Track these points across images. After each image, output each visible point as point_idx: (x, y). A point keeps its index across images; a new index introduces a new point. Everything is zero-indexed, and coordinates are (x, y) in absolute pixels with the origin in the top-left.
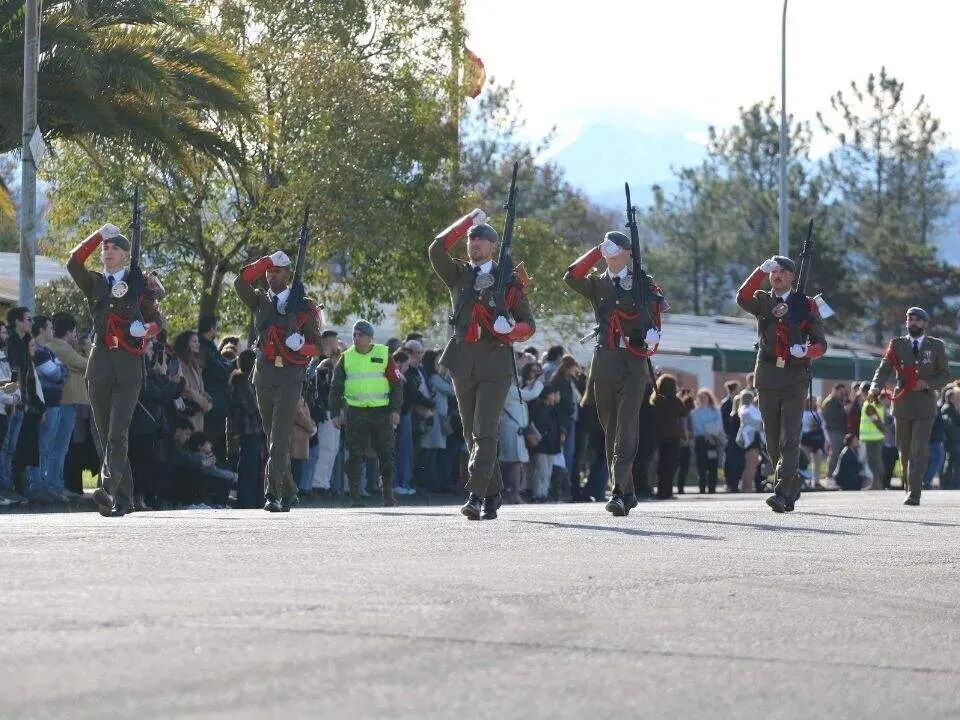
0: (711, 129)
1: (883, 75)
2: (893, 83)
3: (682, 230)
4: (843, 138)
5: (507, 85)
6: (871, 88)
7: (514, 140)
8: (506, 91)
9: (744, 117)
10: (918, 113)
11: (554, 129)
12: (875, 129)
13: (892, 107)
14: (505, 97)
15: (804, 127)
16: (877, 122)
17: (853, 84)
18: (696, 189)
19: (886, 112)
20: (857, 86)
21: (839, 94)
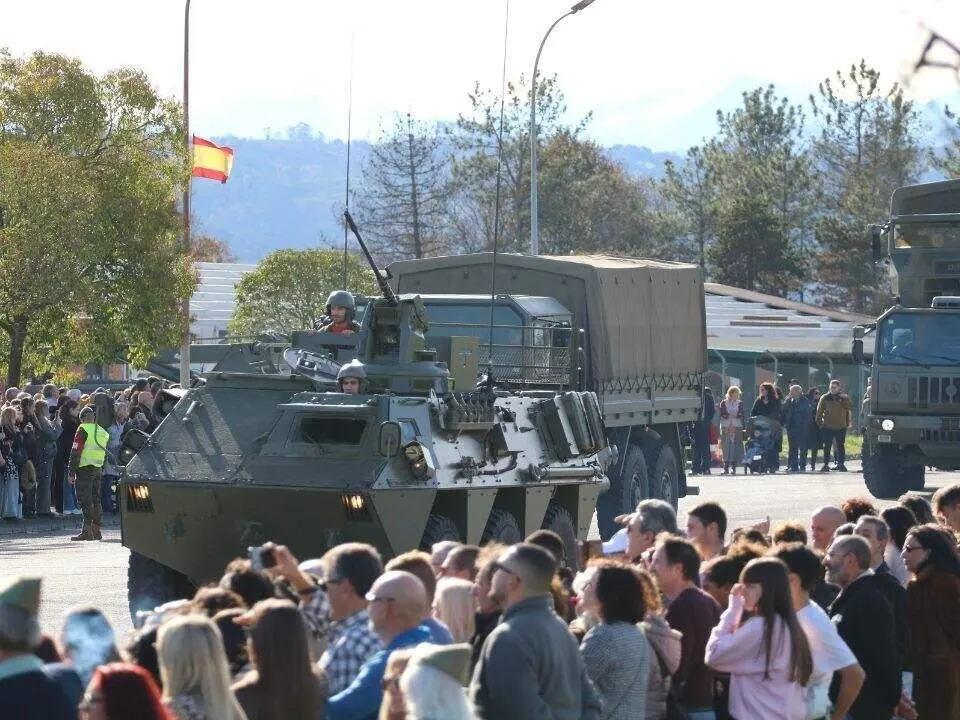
0: (719, 112)
1: (863, 66)
2: (872, 73)
3: (689, 198)
4: (828, 118)
5: (550, 77)
6: (853, 76)
7: (557, 123)
8: (550, 82)
9: (746, 101)
10: (893, 98)
11: (590, 114)
12: (858, 111)
13: (870, 93)
14: (549, 88)
15: (796, 111)
16: (858, 105)
17: (839, 73)
18: (700, 164)
19: (865, 96)
20: (841, 75)
21: (828, 80)
